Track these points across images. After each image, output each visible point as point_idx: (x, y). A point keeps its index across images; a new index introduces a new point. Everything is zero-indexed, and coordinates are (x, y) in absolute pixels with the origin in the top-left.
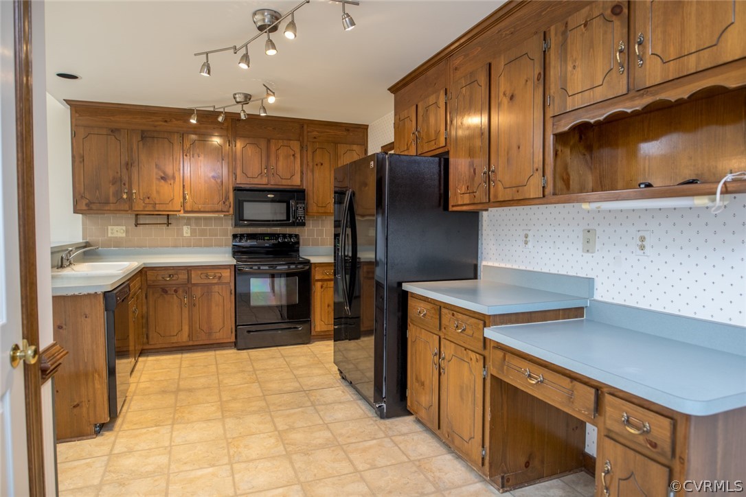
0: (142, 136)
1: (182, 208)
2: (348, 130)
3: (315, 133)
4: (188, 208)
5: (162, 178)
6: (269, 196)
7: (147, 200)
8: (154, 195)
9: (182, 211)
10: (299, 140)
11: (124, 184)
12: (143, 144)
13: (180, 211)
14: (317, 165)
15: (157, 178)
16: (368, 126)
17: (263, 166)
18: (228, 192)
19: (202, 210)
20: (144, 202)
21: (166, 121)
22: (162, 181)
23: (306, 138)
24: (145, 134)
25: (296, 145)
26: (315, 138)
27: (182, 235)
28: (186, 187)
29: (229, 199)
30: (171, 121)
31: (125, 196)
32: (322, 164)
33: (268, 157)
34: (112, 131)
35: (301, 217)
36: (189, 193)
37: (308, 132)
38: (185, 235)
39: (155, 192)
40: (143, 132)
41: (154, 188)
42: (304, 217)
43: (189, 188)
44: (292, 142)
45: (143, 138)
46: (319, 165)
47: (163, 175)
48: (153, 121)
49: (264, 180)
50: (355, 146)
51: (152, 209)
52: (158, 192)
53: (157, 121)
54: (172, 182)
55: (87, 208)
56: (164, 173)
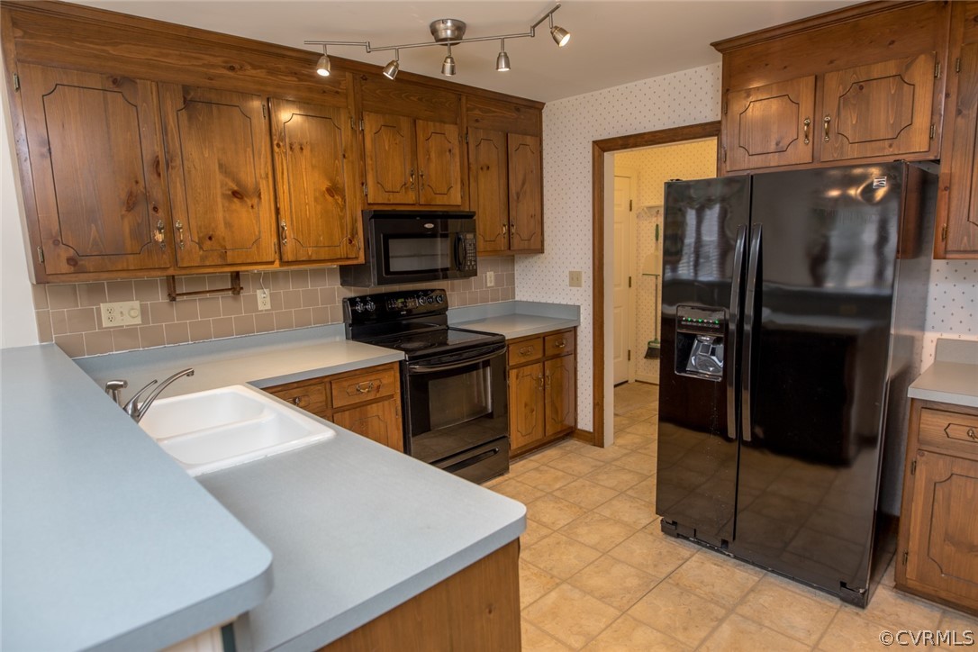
0: (185, 98)
1: (277, 256)
2: (518, 110)
3: (477, 112)
4: (289, 256)
5: (235, 194)
6: (427, 226)
7: (209, 242)
8: (221, 230)
9: (277, 263)
10: (456, 124)
11: (155, 209)
12: (190, 118)
13: (272, 263)
14: (482, 169)
15: (224, 195)
16: (544, 104)
17: (408, 172)
18: (356, 221)
19: (314, 258)
20: (201, 248)
21: (232, 68)
22: (235, 200)
23: (465, 120)
24: (192, 94)
25: (452, 131)
26: (477, 121)
27: (256, 309)
28: (282, 212)
29: (357, 233)
30: (241, 68)
31: (160, 237)
32: (488, 168)
33: (415, 153)
34: (115, 82)
35: (471, 261)
36: (289, 224)
37: (468, 110)
38: (261, 307)
39: (222, 226)
40: (186, 89)
41: (220, 215)
42: (475, 261)
43: (288, 213)
44: (447, 126)
45: (188, 103)
46: (485, 168)
47: (236, 188)
48: (203, 66)
49: (410, 197)
50: (529, 137)
51: (219, 261)
52: (228, 225)
53: (213, 66)
54: (255, 201)
55: (72, 269)
56: (238, 183)
